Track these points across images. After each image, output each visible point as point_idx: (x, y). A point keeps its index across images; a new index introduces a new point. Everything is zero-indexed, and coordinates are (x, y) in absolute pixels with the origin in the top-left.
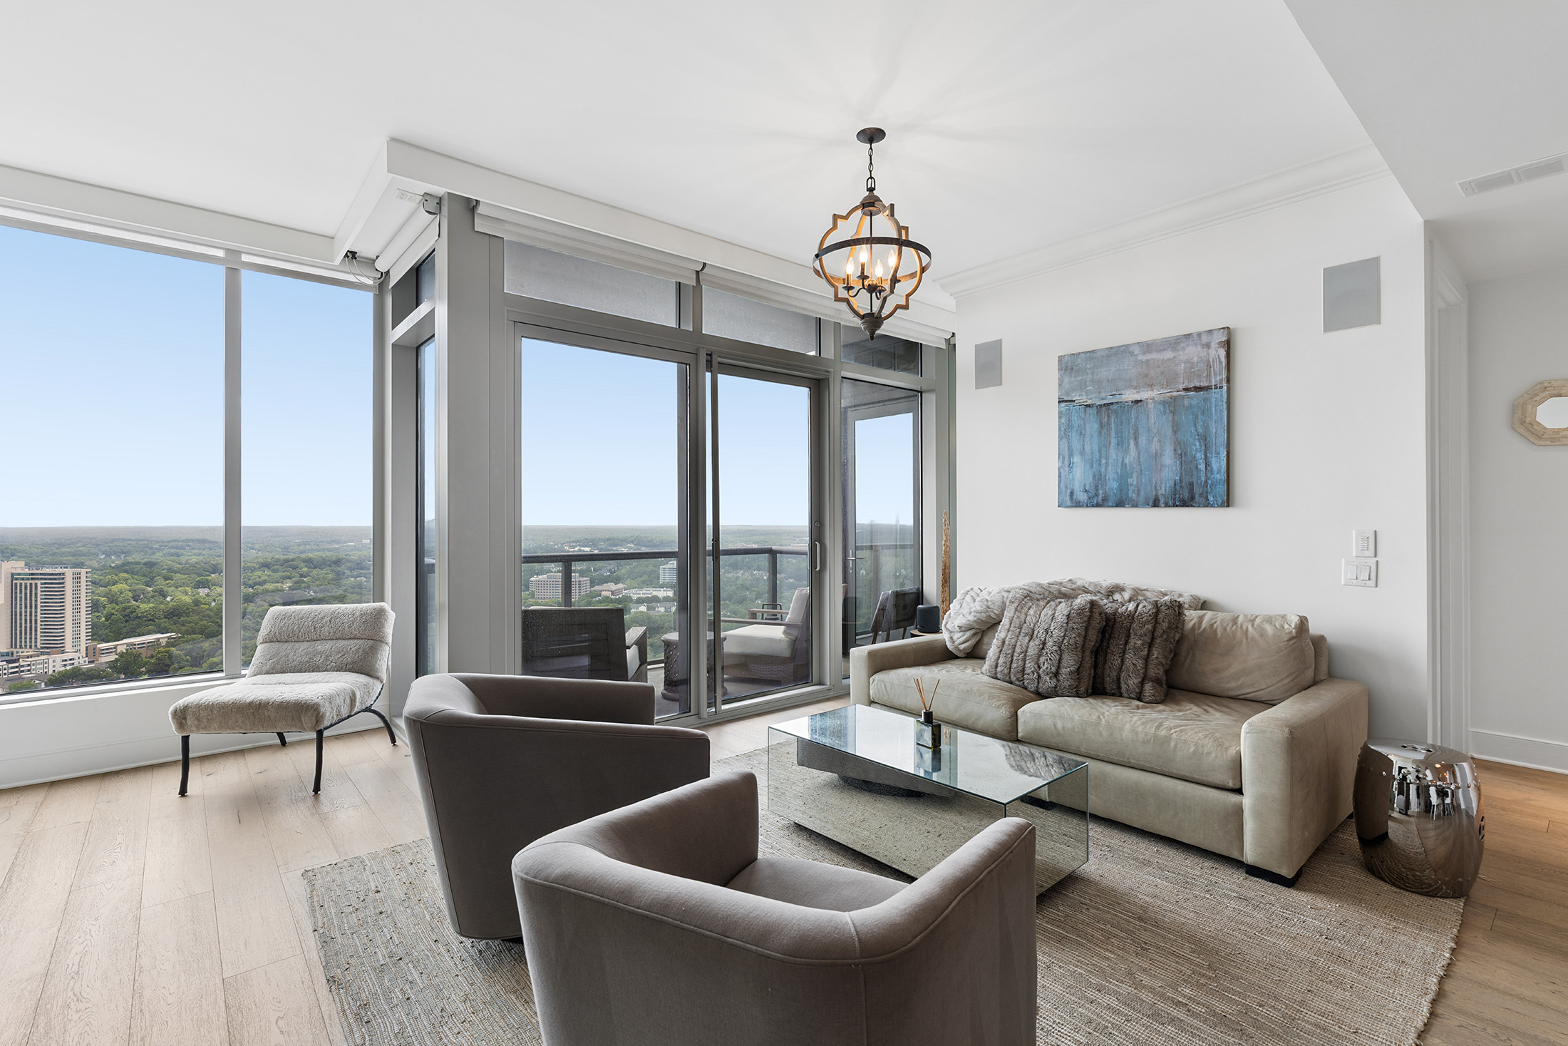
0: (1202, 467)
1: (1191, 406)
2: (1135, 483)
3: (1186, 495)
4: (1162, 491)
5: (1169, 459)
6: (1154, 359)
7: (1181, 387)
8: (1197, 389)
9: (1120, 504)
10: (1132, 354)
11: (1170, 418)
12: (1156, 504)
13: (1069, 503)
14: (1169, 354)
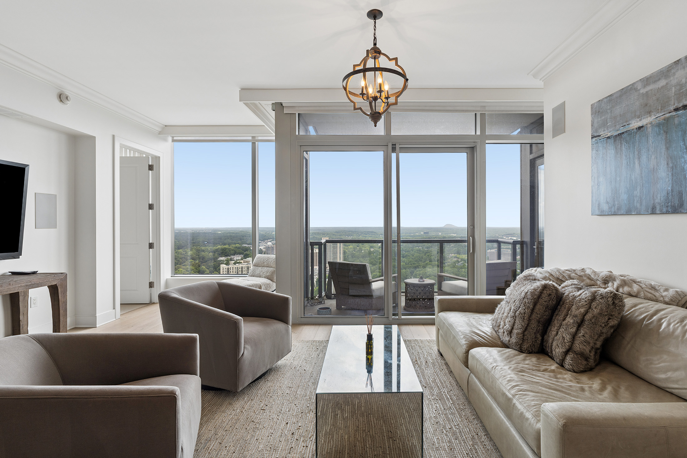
1: (680, 124)
2: (638, 194)
3: (677, 202)
4: (658, 201)
5: (663, 172)
6: (651, 90)
7: (672, 108)
9: (628, 212)
10: (636, 90)
11: (664, 138)
12: (653, 212)
13: (597, 213)
14: (662, 83)
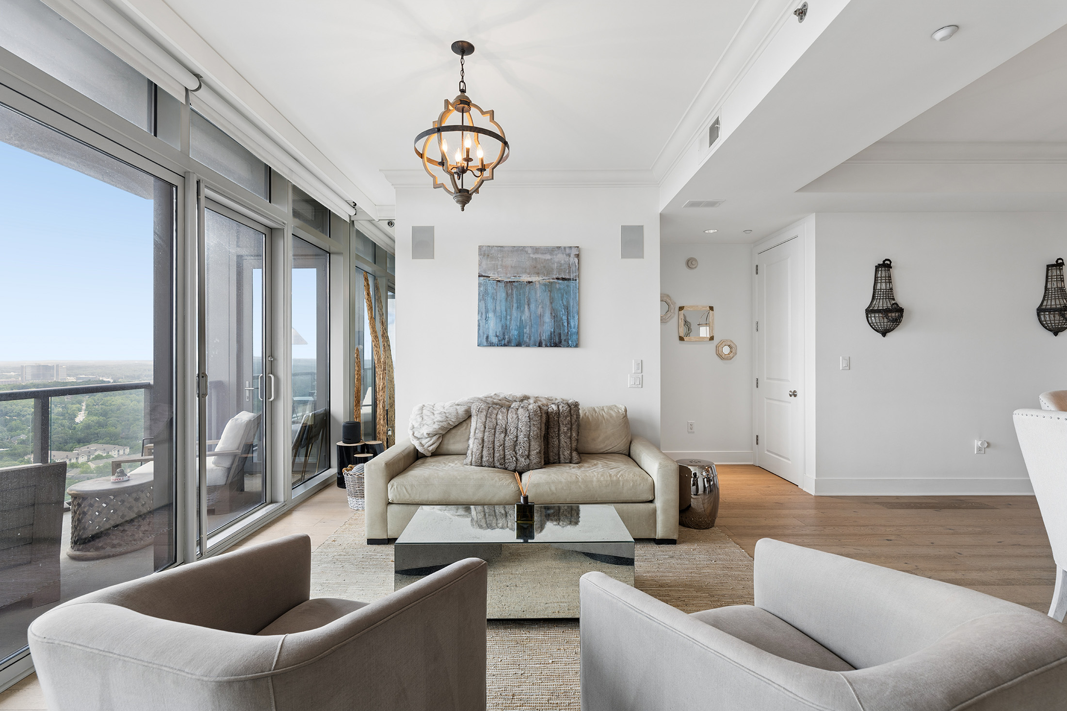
0: (566, 324)
1: (560, 289)
2: (528, 332)
3: (557, 340)
4: (544, 338)
5: (547, 318)
6: (540, 258)
7: (555, 277)
8: (564, 279)
9: (519, 345)
10: (527, 252)
11: (549, 295)
12: (540, 345)
13: (485, 343)
14: (548, 257)
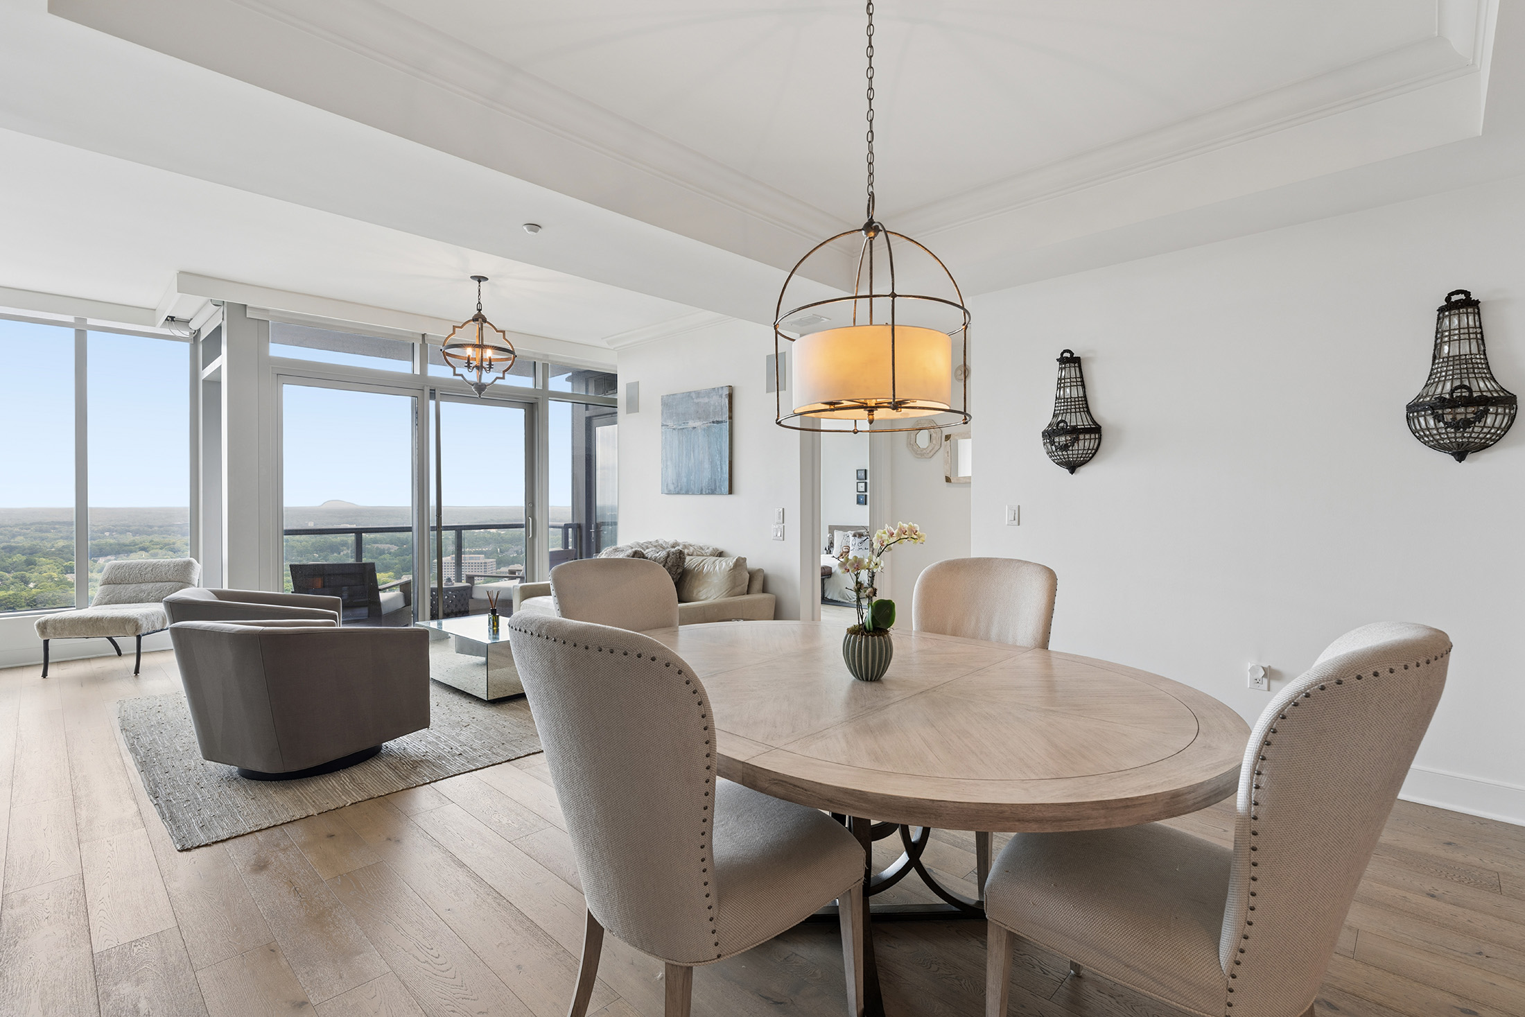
0: (719, 470)
1: (715, 433)
2: (693, 479)
3: (713, 487)
4: (703, 485)
5: (707, 465)
6: (701, 402)
7: (711, 420)
8: (718, 422)
9: (687, 493)
10: (692, 398)
11: (707, 440)
12: (702, 493)
13: (666, 492)
14: (706, 400)
